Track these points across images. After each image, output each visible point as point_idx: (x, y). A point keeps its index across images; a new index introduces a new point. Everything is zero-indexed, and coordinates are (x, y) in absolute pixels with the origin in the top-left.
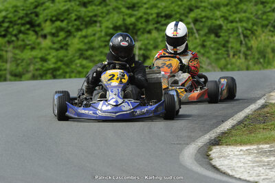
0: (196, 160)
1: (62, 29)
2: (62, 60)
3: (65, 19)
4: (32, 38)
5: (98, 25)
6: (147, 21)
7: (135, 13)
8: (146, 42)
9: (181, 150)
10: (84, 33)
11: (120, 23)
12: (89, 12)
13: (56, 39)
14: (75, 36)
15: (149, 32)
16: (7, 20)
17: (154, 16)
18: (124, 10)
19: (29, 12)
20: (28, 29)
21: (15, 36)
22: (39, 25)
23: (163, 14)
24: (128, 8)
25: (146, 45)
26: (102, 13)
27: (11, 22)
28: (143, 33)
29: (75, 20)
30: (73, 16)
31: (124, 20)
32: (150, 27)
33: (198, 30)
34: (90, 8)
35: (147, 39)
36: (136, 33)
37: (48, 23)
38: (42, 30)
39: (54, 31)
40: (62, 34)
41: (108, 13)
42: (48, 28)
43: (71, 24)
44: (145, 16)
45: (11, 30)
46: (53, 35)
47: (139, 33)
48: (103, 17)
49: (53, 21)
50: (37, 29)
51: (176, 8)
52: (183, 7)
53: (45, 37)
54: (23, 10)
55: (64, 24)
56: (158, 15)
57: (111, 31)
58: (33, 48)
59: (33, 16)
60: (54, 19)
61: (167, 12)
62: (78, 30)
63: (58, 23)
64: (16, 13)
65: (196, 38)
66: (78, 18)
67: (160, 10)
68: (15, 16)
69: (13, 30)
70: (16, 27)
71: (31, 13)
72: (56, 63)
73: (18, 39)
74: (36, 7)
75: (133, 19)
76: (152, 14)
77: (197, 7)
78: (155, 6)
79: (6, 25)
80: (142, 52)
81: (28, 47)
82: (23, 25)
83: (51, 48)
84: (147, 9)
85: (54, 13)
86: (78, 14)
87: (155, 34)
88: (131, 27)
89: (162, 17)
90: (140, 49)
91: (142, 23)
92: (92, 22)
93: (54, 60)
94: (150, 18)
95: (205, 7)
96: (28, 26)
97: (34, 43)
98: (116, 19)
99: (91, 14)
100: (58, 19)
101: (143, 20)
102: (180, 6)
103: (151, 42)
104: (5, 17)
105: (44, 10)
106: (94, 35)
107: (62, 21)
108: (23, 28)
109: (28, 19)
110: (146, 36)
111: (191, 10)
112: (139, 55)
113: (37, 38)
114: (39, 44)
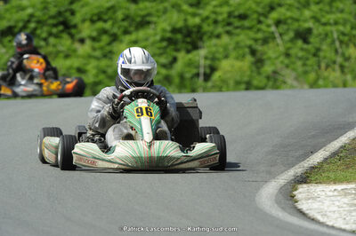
0: (277, 203)
1: (105, 32)
2: (104, 72)
3: (110, 18)
4: (65, 43)
5: (152, 26)
6: (216, 22)
7: (201, 11)
8: (214, 49)
9: (258, 189)
10: (133, 37)
11: (180, 24)
12: (141, 10)
13: (97, 45)
14: (121, 42)
15: (218, 36)
16: (34, 19)
17: (225, 16)
18: (185, 7)
19: (63, 9)
20: (62, 31)
21: (45, 40)
22: (75, 26)
23: (236, 13)
24: (191, 5)
25: (214, 54)
26: (158, 11)
27: (39, 22)
28: (210, 37)
29: (123, 20)
30: (120, 15)
31: (186, 20)
32: (220, 30)
33: (281, 35)
34: (141, 5)
35: (215, 45)
36: (201, 39)
37: (87, 24)
38: (80, 32)
39: (94, 34)
40: (105, 39)
41: (165, 11)
42: (87, 30)
43: (116, 25)
44: (213, 16)
45: (38, 32)
46: (94, 39)
47: (205, 38)
48: (159, 17)
49: (93, 22)
50: (73, 31)
51: (254, 6)
52: (262, 5)
53: (82, 41)
54: (55, 6)
55: (108, 26)
56: (230, 15)
57: (168, 35)
58: (67, 56)
59: (68, 14)
60: (95, 18)
61: (241, 11)
62: (126, 32)
63: (100, 25)
64: (46, 11)
65: (278, 45)
66: (126, 18)
67: (232, 9)
68: (44, 14)
69: (42, 33)
70: (45, 29)
71: (66, 11)
72: (96, 76)
73: (47, 44)
74: (71, 3)
75: (197, 20)
76: (221, 14)
77: (280, 5)
78: (226, 3)
79: (32, 25)
80: (208, 62)
81: (61, 55)
82: (55, 26)
83: (90, 56)
84: (215, 6)
85: (96, 11)
86: (127, 12)
87: (225, 39)
88: (195, 30)
89: (235, 17)
90: (206, 58)
91: (209, 25)
92: (144, 23)
93: (94, 72)
94: (220, 18)
95: (290, 5)
96: (61, 28)
97: (69, 49)
98: (175, 19)
99: (143, 13)
100: (100, 19)
101: (210, 21)
102: (258, 4)
103: (221, 50)
104: (31, 16)
105: (83, 6)
106: (146, 39)
107: (105, 21)
108: (54, 30)
109: (61, 19)
110: (214, 41)
111: (272, 8)
112: (205, 67)
113: (73, 43)
114: (75, 51)
